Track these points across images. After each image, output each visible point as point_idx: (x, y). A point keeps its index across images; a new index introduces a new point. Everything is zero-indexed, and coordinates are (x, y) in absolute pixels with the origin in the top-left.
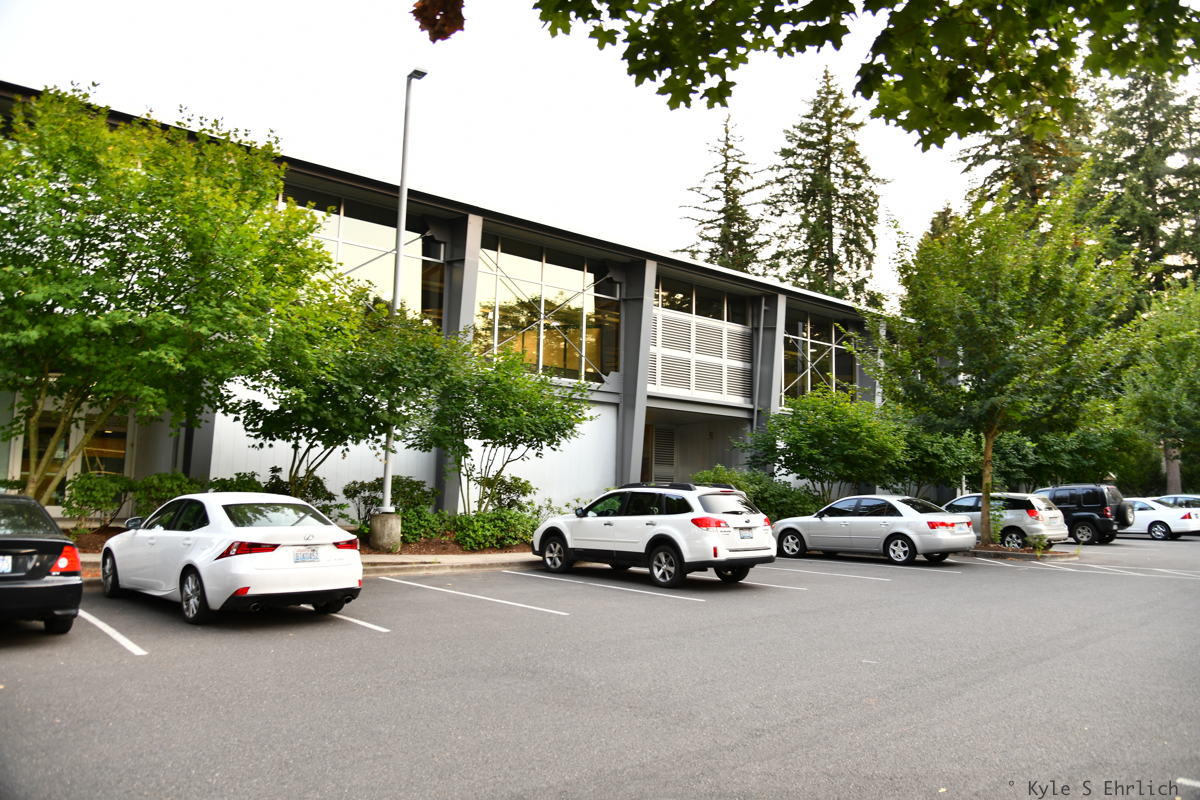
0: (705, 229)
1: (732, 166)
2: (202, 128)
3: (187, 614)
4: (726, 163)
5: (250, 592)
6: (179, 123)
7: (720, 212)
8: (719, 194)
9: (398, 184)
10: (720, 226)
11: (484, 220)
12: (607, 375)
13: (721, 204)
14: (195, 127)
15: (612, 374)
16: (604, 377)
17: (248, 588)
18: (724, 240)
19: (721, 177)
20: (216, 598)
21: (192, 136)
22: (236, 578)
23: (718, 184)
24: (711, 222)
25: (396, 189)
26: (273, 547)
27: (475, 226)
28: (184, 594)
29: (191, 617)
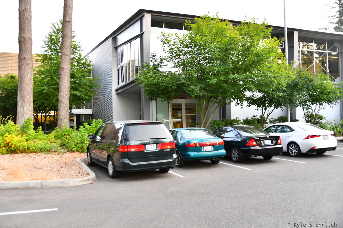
2: (250, 21)
3: (292, 154)
5: (317, 148)
11: (299, 32)
14: (247, 21)
15: (338, 78)
16: (335, 79)
17: (315, 147)
20: (304, 150)
21: (247, 24)
25: (283, 28)
26: (320, 136)
27: (296, 35)
28: (289, 149)
29: (294, 155)
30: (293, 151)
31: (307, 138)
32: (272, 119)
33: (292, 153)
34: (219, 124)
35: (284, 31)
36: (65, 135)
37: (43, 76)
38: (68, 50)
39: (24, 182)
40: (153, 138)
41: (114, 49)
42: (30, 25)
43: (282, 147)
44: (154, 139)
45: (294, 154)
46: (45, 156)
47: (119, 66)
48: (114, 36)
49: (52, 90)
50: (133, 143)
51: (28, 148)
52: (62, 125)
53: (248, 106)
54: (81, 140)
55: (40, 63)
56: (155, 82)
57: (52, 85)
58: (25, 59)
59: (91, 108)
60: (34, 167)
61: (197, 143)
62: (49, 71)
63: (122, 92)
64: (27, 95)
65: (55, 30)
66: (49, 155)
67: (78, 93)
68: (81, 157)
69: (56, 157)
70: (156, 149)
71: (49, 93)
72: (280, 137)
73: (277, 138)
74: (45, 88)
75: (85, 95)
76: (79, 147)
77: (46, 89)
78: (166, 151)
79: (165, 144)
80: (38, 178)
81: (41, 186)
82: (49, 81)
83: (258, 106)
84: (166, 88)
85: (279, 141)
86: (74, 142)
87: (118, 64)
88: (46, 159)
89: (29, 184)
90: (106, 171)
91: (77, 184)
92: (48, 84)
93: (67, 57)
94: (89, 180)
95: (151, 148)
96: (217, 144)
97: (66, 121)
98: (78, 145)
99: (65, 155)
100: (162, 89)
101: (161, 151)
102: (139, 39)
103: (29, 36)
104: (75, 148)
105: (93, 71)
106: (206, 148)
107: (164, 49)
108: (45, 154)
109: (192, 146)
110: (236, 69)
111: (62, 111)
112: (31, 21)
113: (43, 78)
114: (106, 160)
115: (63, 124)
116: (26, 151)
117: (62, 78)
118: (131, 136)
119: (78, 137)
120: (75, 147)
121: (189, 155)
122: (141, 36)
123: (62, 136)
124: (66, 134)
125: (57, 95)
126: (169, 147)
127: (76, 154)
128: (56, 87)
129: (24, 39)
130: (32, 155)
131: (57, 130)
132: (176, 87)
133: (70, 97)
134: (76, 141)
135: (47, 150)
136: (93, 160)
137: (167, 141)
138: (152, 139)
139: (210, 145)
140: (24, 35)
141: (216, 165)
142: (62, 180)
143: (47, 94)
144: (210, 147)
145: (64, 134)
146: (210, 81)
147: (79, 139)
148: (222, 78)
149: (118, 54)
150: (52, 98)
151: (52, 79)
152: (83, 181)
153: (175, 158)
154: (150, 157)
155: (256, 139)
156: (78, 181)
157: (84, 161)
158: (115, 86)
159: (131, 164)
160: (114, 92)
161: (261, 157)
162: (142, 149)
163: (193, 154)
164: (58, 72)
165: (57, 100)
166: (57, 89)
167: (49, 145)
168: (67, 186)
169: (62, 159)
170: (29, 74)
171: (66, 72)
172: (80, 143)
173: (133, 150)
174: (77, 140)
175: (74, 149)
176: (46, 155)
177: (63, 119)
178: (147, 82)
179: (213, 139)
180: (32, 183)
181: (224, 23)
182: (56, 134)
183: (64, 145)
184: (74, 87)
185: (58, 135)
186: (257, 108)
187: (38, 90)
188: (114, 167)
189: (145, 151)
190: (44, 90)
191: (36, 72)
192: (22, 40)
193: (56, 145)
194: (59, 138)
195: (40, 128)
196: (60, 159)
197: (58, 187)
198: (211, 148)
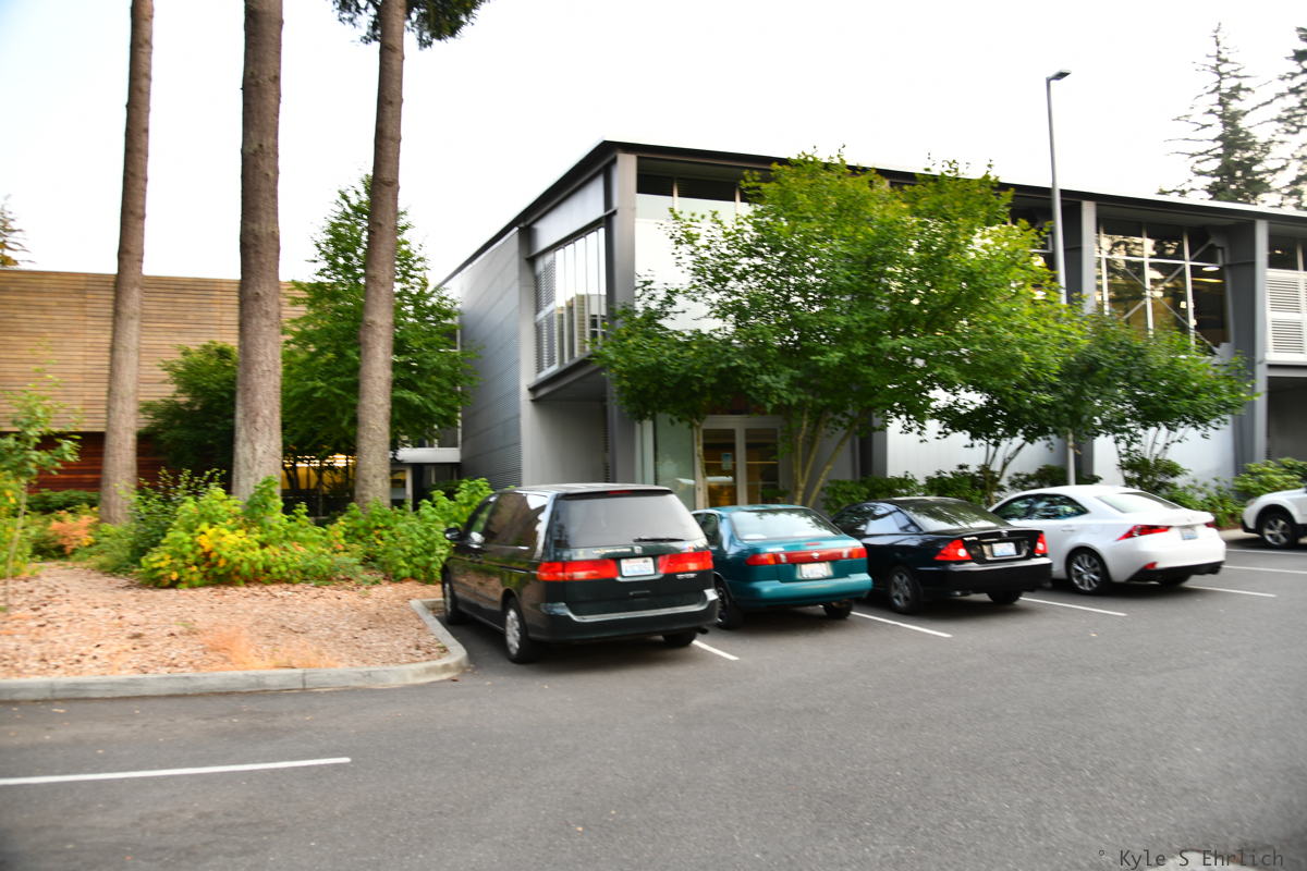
0: (1198, 162)
1: (1227, 85)
2: (944, 170)
3: (1081, 588)
4: (1219, 82)
5: (1161, 565)
6: (927, 170)
7: (1214, 140)
8: (1215, 120)
9: (1050, 186)
10: (1218, 156)
11: (1097, 205)
12: (1217, 346)
13: (1218, 129)
14: (936, 171)
15: (1223, 345)
16: (1215, 349)
17: (1155, 564)
18: (1226, 170)
19: (1216, 97)
20: (1119, 571)
21: (935, 178)
22: (1146, 555)
23: (1211, 107)
24: (1207, 152)
25: (1047, 192)
26: (1167, 528)
27: (1089, 213)
28: (1073, 572)
29: (1088, 589)
30: (1086, 577)
31: (1129, 535)
32: (1017, 475)
33: (1082, 584)
34: (849, 493)
35: (1050, 199)
36: (377, 528)
37: (312, 348)
38: (387, 269)
39: (252, 672)
40: (643, 537)
41: (525, 264)
42: (275, 196)
43: (1049, 566)
44: (646, 540)
45: (1090, 585)
46: (314, 592)
47: (542, 315)
48: (525, 223)
49: (339, 392)
50: (581, 555)
51: (267, 570)
52: (366, 498)
53: (941, 436)
54: (424, 544)
55: (302, 310)
56: (649, 364)
57: (340, 375)
58: (257, 297)
59: (455, 445)
60: (283, 627)
61: (782, 552)
62: (329, 332)
63: (548, 396)
64: (263, 406)
65: (350, 211)
66: (328, 591)
67: (415, 398)
68: (425, 596)
69: (348, 597)
70: (652, 572)
71: (332, 399)
72: (1041, 532)
73: (1034, 536)
74: (321, 384)
75: (437, 404)
76: (417, 567)
77: (321, 387)
78: (685, 579)
79: (679, 557)
80: (294, 663)
81: (301, 686)
82: (328, 363)
83: (975, 436)
84: (685, 380)
85: (1040, 546)
86: (404, 550)
87: (538, 309)
88: (320, 602)
89: (267, 682)
90: (499, 639)
91: (411, 681)
92: (329, 373)
93: (383, 291)
94: (446, 668)
95: (636, 569)
96: (845, 556)
97: (380, 485)
98: (415, 560)
99: (375, 589)
100: (671, 385)
101: (669, 578)
102: (602, 231)
103: (270, 229)
104: (405, 568)
105: (462, 332)
106: (807, 570)
107: (679, 261)
108: (318, 587)
109: (765, 562)
110: (903, 321)
111: (368, 455)
112: (276, 182)
113: (314, 356)
114: (497, 608)
115: (371, 494)
116: (260, 576)
117: (369, 353)
118: (573, 530)
119: (415, 536)
120: (406, 565)
121: (757, 591)
122: (606, 222)
123: (369, 531)
124: (381, 525)
125: (354, 406)
126: (692, 566)
127: (408, 588)
128: (351, 379)
129: (256, 237)
130: (276, 589)
131: (354, 512)
132: (715, 377)
133: (393, 411)
134: (408, 548)
135: (321, 573)
136: (462, 608)
137: (687, 547)
138: (640, 540)
139: (821, 560)
140: (256, 227)
141: (843, 622)
142: (365, 669)
143: (324, 401)
144: (823, 565)
145: (373, 525)
146: (819, 357)
147: (419, 542)
148: (859, 349)
149: (537, 279)
150: (339, 415)
151: (341, 355)
152: (429, 671)
153: (713, 602)
154: (634, 597)
155: (966, 539)
156: (412, 673)
157: (432, 608)
158: (527, 376)
159: (575, 618)
160: (525, 397)
161: (984, 597)
162: (607, 573)
163: (768, 587)
164: (356, 337)
165: (354, 421)
166: (355, 388)
167: (328, 561)
168: (379, 686)
169: (368, 601)
170: (270, 344)
171: (381, 336)
172: (420, 555)
173: (581, 575)
174: (413, 545)
175: (403, 572)
176: (320, 590)
177: (370, 479)
178: (626, 363)
179: (833, 539)
180: (275, 676)
181: (864, 178)
182: (349, 525)
183: (374, 559)
184: (403, 378)
185: (356, 529)
186: (969, 442)
187: (295, 390)
188: (524, 629)
189: (619, 579)
190: (315, 389)
191: (290, 337)
192: (251, 240)
193: (350, 559)
194: (360, 538)
195: (302, 508)
196: (362, 601)
197: (354, 690)
198: (823, 569)
